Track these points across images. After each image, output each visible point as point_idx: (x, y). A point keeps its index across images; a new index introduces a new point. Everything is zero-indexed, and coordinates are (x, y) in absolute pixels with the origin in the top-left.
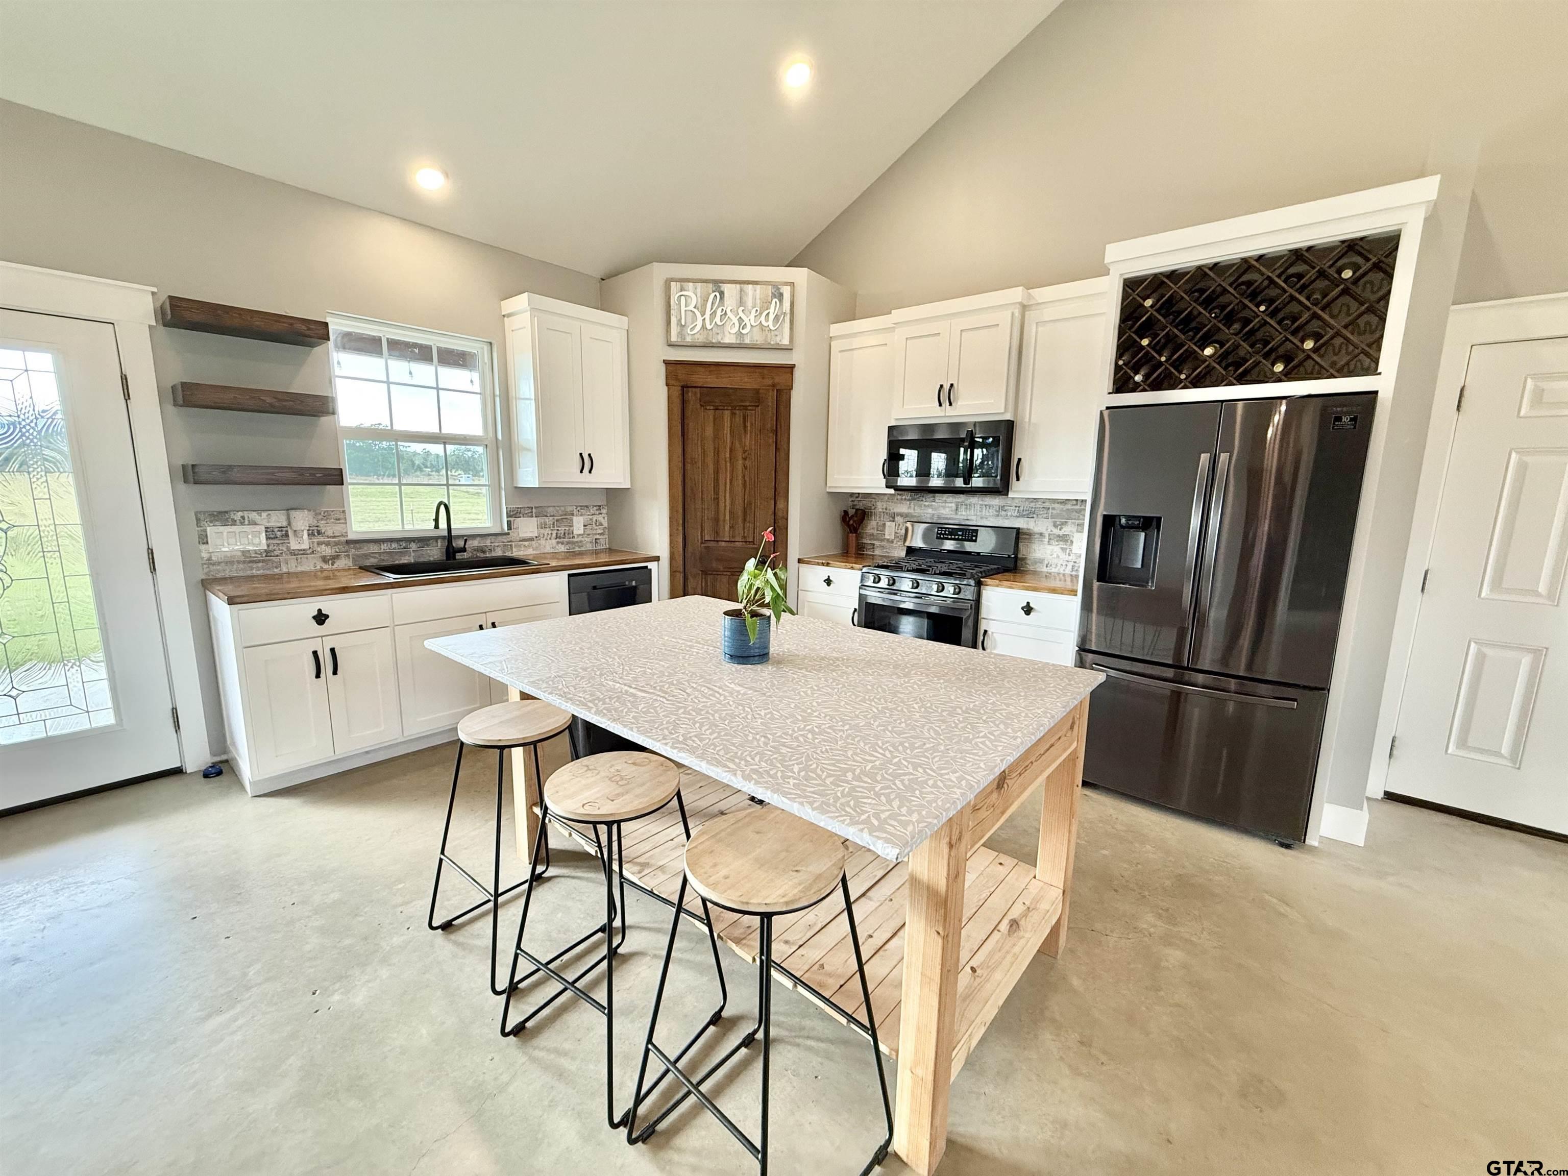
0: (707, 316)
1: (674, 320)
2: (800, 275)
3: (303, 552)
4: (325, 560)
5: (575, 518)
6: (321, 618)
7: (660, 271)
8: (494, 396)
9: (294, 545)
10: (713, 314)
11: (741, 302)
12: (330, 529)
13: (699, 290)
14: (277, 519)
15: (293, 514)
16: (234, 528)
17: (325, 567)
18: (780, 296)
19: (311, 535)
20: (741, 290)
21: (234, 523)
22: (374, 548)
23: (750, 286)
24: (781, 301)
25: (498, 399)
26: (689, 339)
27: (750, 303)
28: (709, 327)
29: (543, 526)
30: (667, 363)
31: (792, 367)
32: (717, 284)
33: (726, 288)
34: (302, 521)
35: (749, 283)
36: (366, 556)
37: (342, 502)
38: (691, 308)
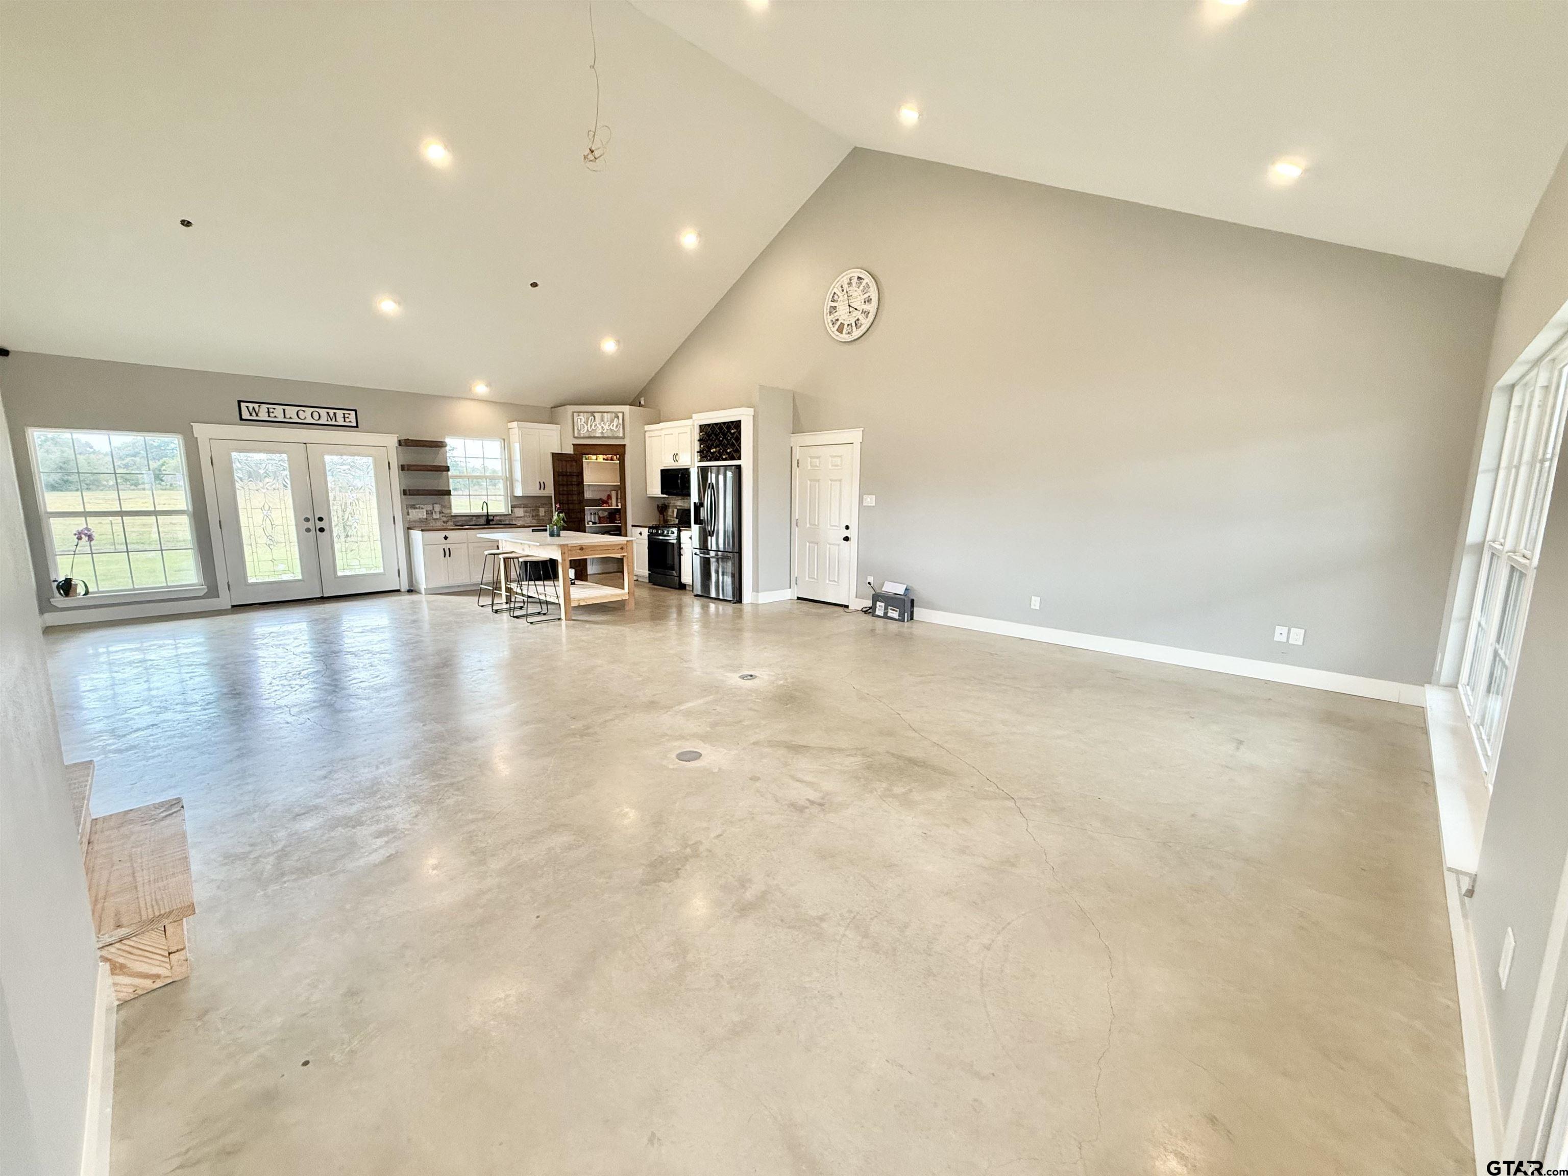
0: (589, 426)
1: (576, 428)
2: (626, 409)
3: (437, 519)
4: (444, 522)
5: (540, 509)
6: (446, 538)
7: (571, 409)
8: (505, 459)
9: (435, 517)
10: (591, 426)
11: (602, 420)
12: (446, 511)
13: (585, 416)
14: (430, 507)
15: (435, 505)
16: (417, 510)
17: (444, 525)
18: (618, 417)
19: (440, 513)
20: (602, 415)
21: (417, 508)
22: (460, 518)
23: (606, 414)
24: (618, 419)
25: (507, 461)
26: (582, 435)
27: (606, 420)
28: (590, 430)
29: (525, 512)
30: (574, 445)
31: (625, 445)
32: (592, 413)
33: (596, 415)
34: (437, 508)
35: (604, 412)
36: (458, 522)
37: (450, 502)
38: (582, 423)
